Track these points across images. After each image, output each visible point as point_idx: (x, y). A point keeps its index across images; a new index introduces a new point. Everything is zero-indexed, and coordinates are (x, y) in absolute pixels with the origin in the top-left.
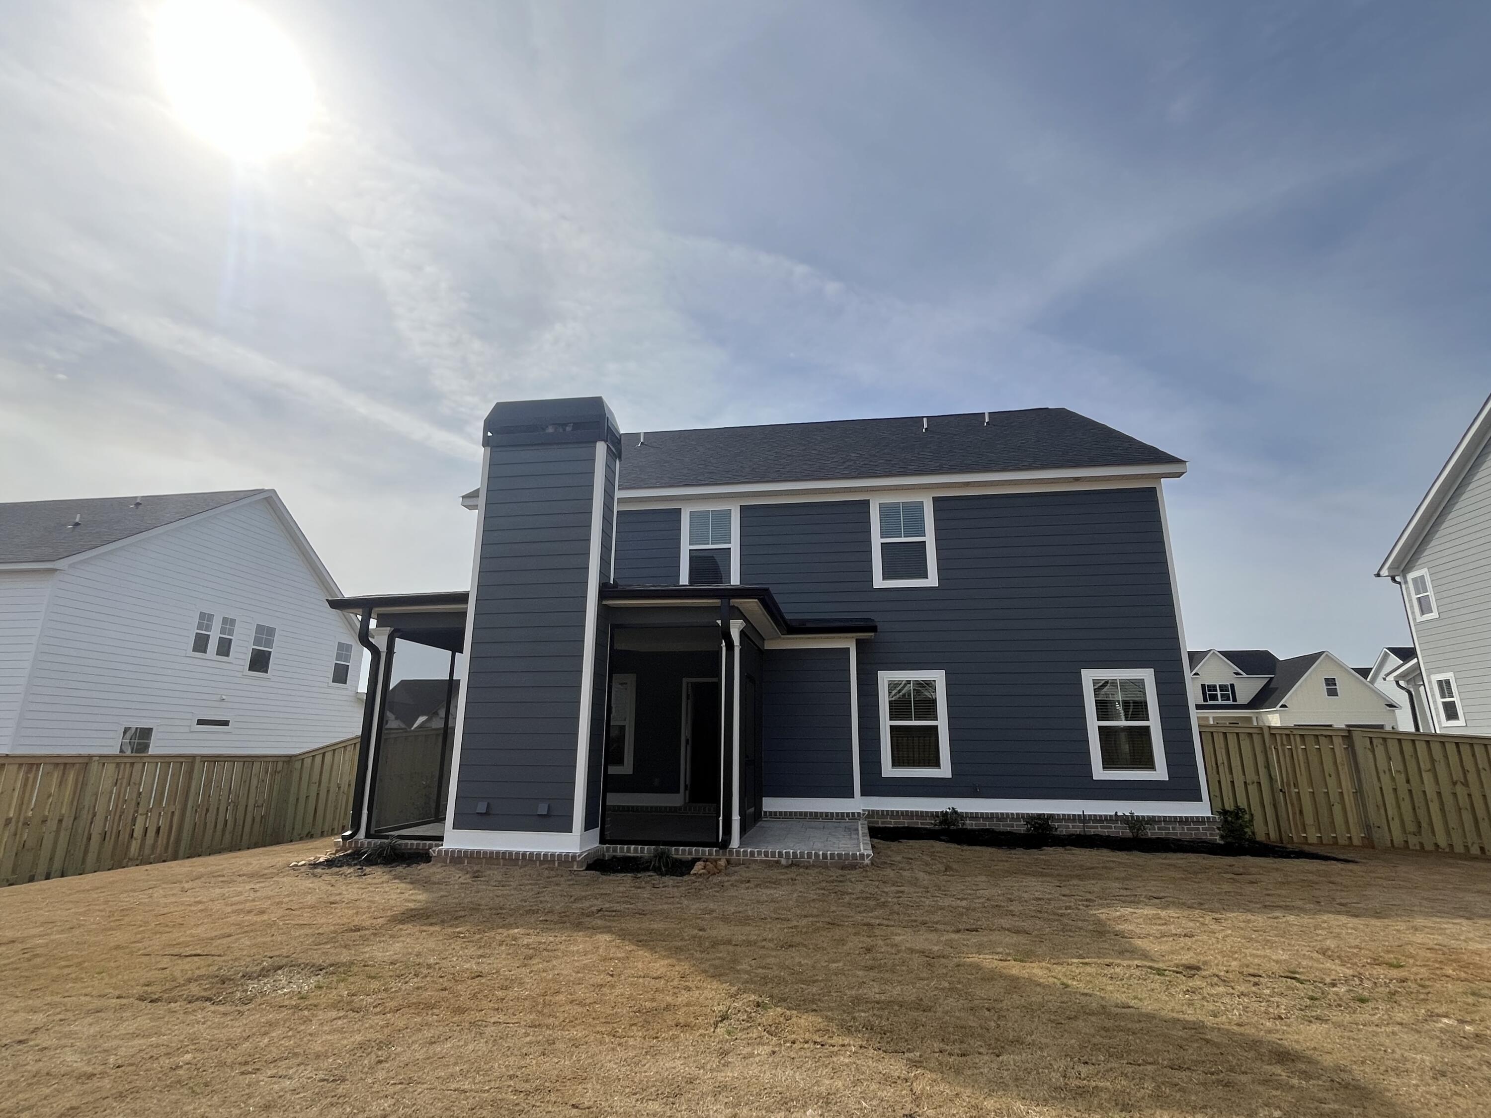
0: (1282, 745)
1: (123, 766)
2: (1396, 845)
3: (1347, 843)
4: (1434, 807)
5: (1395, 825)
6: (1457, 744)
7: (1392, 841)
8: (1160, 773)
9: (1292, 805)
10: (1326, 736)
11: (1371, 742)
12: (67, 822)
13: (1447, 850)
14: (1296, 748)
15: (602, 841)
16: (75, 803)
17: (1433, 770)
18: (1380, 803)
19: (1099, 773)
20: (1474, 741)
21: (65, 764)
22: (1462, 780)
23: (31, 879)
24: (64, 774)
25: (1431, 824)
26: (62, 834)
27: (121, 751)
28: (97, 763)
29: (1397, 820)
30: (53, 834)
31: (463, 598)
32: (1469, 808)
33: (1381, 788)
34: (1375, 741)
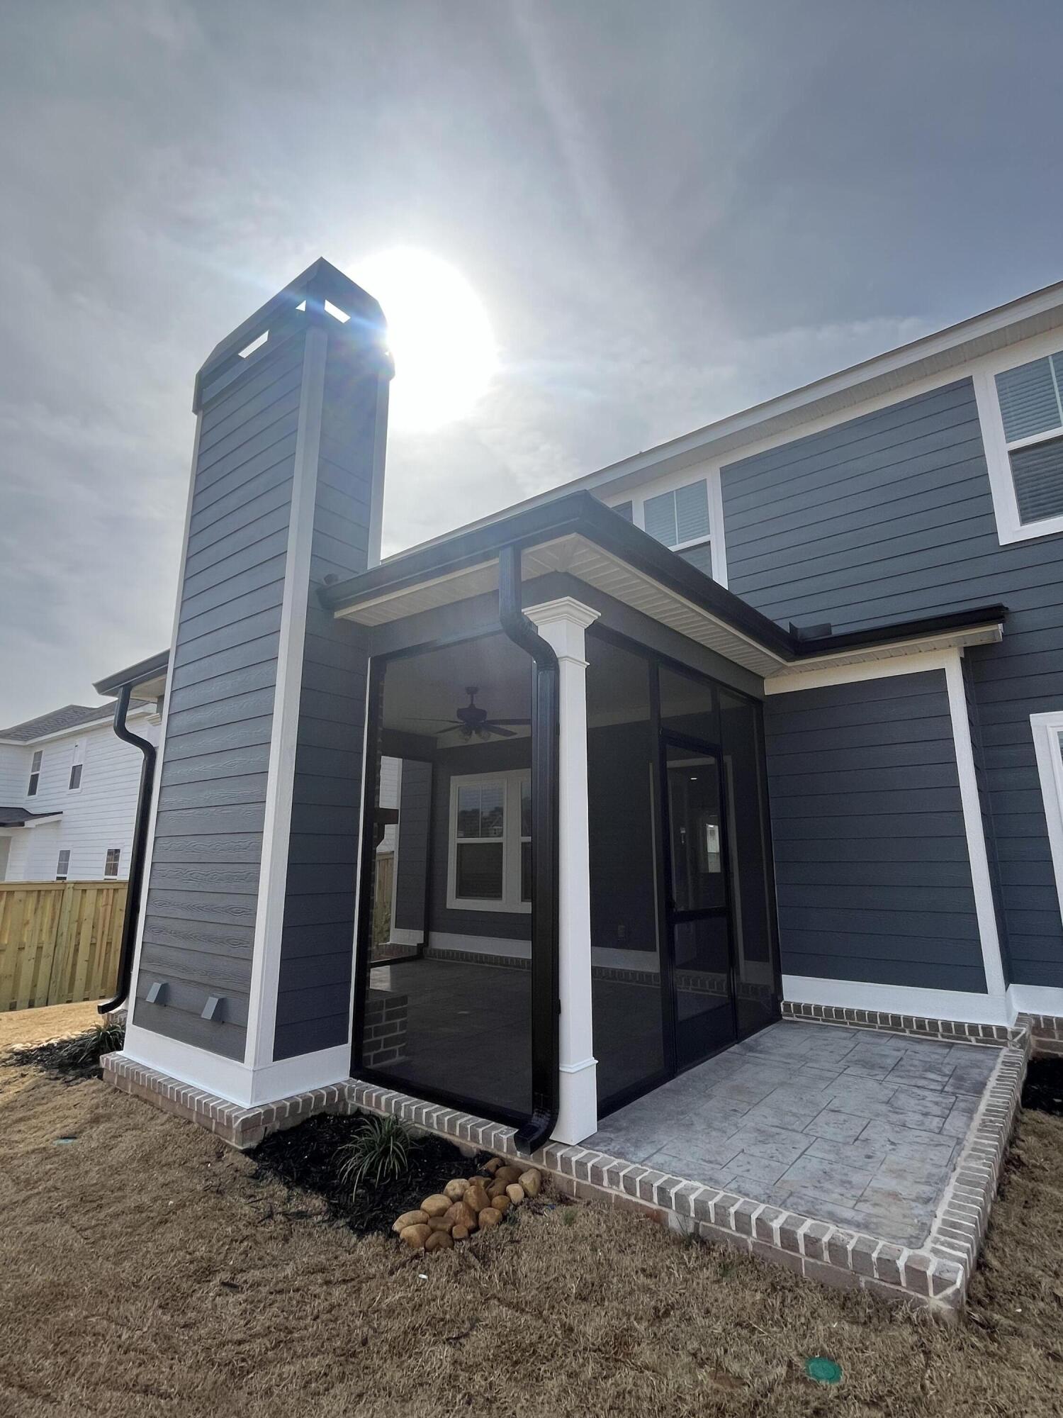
1: (105, 892)
12: (49, 949)
15: (359, 1069)
16: (54, 930)
21: (39, 891)
23: (13, 1007)
24: (38, 901)
26: (43, 961)
28: (71, 889)
30: (33, 961)
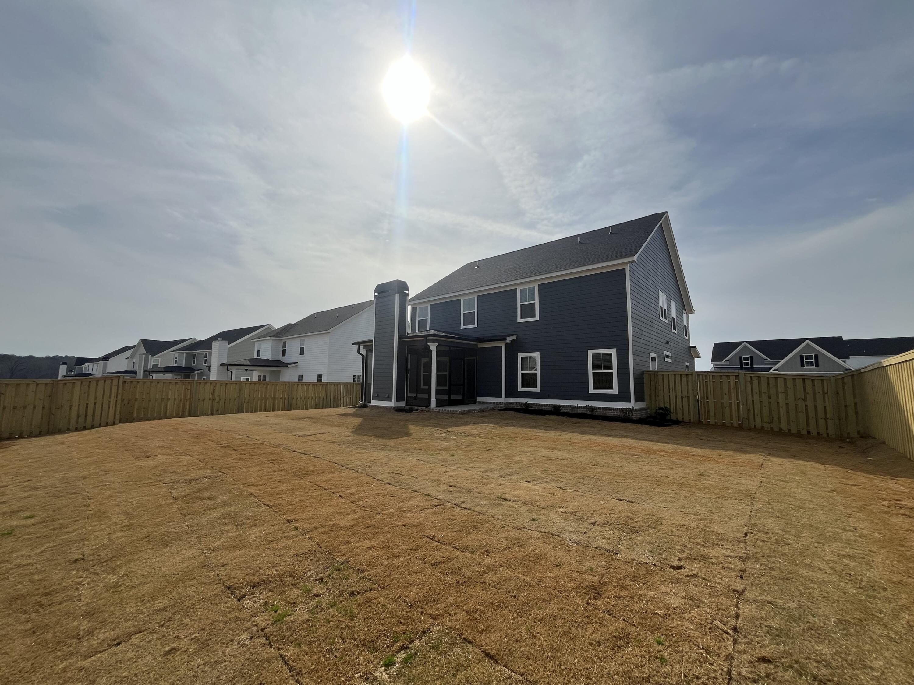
0: (703, 380)
2: (757, 427)
3: (730, 425)
4: (783, 412)
5: (758, 419)
6: (804, 380)
7: (755, 425)
8: (615, 391)
9: (704, 407)
10: (726, 376)
11: (751, 379)
13: (787, 431)
14: (710, 381)
15: (406, 404)
17: (785, 392)
18: (751, 408)
19: (591, 390)
20: (814, 378)
22: (803, 397)
25: (779, 418)
27: (354, 381)
29: (759, 416)
31: (371, 341)
32: (804, 411)
33: (753, 401)
34: (753, 378)
